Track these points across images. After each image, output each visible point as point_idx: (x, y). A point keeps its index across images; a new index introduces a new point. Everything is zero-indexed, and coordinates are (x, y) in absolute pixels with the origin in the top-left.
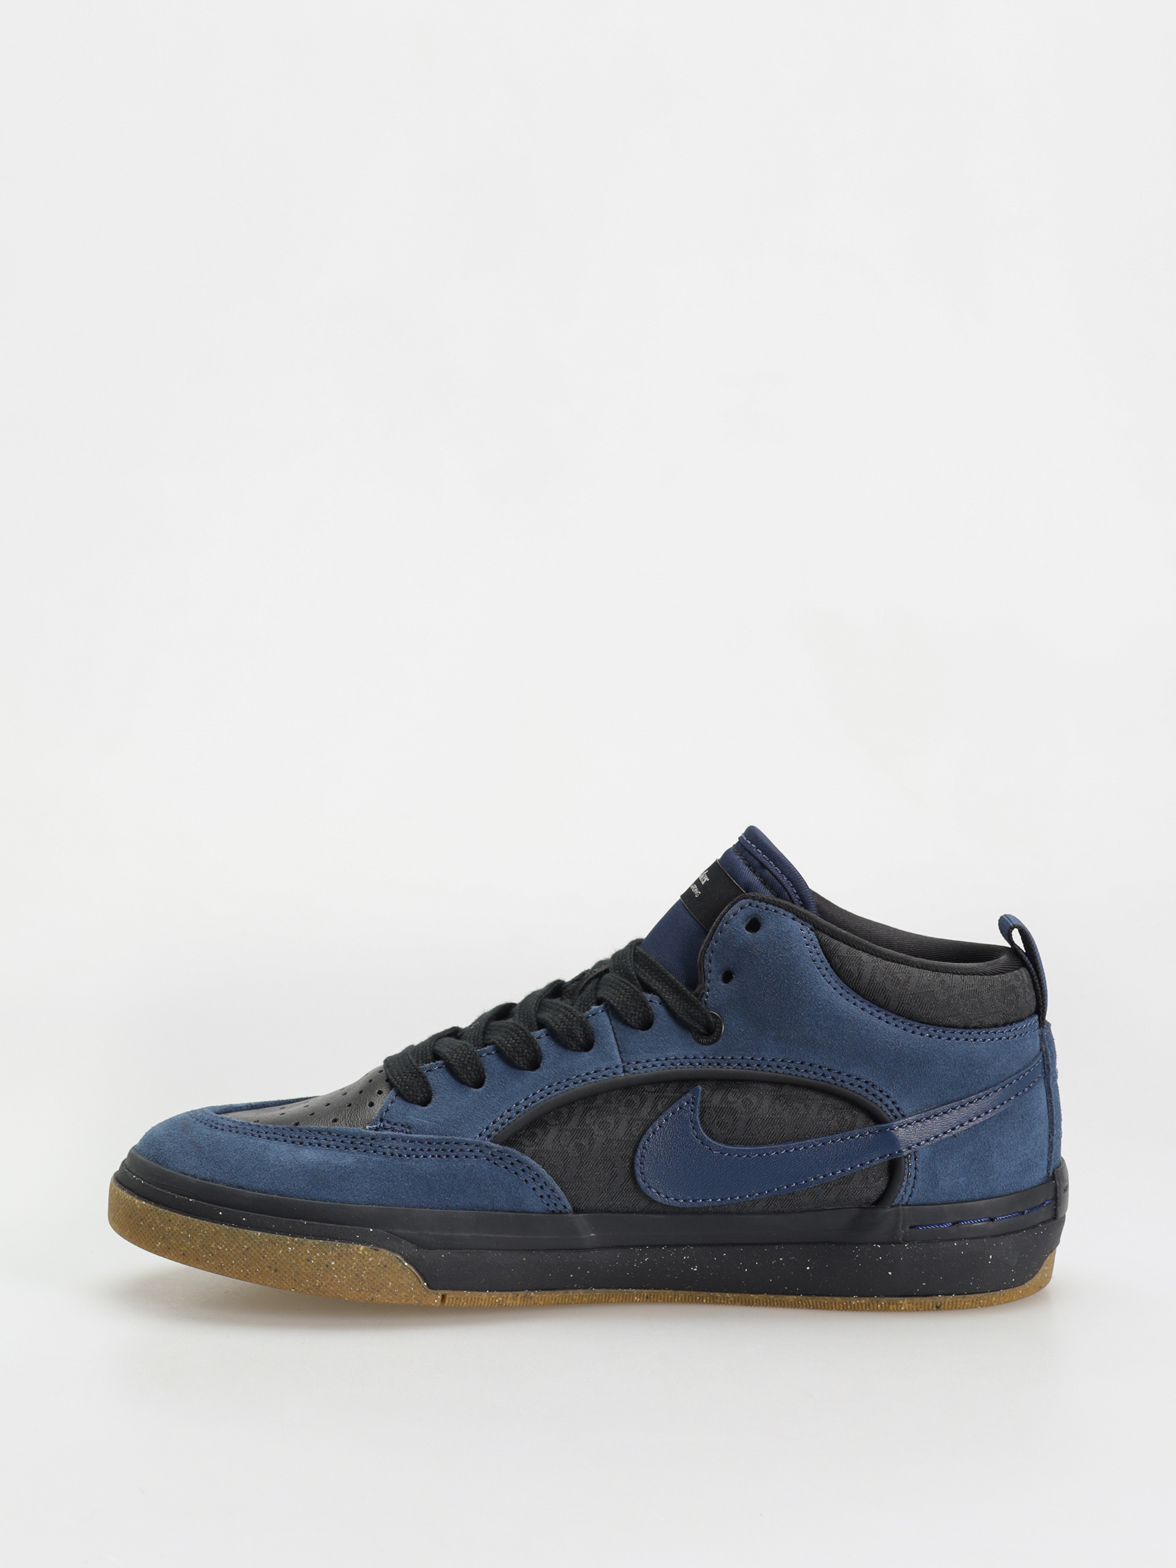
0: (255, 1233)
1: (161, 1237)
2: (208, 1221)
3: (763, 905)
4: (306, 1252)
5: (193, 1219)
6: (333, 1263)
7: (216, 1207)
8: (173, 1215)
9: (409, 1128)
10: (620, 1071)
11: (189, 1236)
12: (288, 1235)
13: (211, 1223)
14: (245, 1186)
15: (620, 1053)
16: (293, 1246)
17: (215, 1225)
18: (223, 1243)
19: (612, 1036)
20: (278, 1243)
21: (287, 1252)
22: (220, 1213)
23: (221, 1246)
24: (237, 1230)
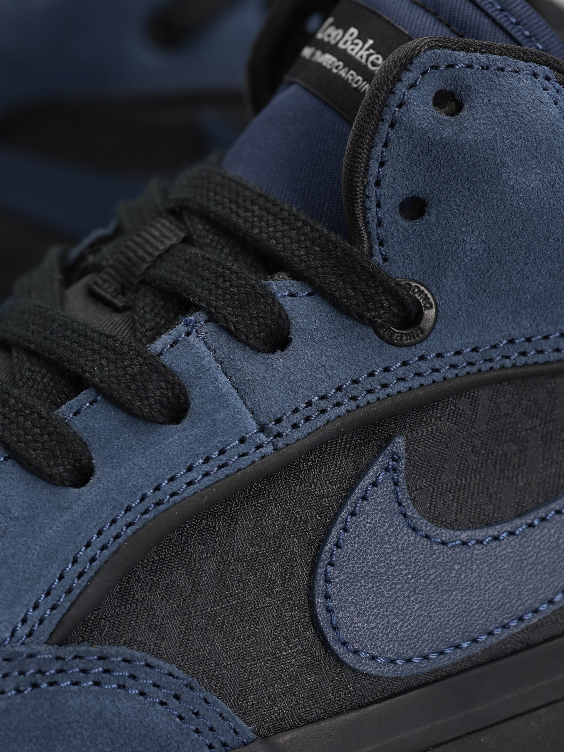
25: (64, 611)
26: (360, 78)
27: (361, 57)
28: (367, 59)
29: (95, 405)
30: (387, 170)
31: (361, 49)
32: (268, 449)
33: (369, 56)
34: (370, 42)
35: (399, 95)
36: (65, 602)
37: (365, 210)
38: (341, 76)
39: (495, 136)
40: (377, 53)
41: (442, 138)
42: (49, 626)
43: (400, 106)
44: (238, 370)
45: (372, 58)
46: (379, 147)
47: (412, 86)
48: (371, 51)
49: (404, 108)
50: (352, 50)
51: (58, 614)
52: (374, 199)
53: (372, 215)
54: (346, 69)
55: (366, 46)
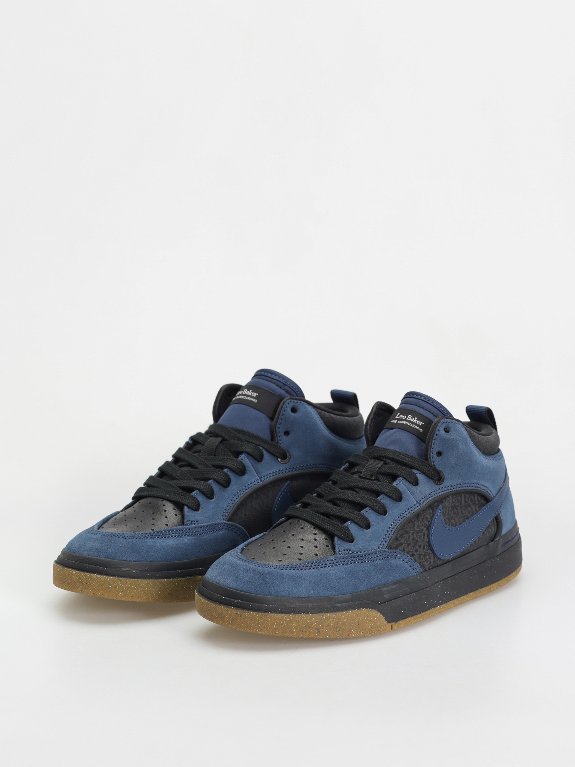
0: (164, 580)
1: (121, 591)
2: (144, 579)
3: (295, 401)
4: (182, 584)
5: (137, 580)
6: (191, 586)
7: (146, 573)
8: (128, 580)
9: (197, 522)
10: (259, 481)
11: (136, 587)
12: (175, 578)
13: (146, 580)
14: (153, 561)
15: (257, 473)
16: (178, 582)
17: (147, 580)
18: (151, 588)
19: (252, 468)
20: (172, 583)
21: (176, 585)
22: (148, 575)
23: (150, 589)
24: (157, 580)
25: (388, 542)
26: (416, 426)
27: (415, 421)
28: (417, 422)
29: (384, 498)
30: (435, 445)
31: (414, 420)
32: (420, 507)
33: (417, 421)
34: (416, 418)
35: (438, 428)
36: (388, 540)
37: (430, 454)
38: (411, 426)
39: (457, 438)
40: (419, 420)
41: (447, 438)
42: (386, 545)
43: (438, 431)
44: (411, 490)
45: (418, 422)
46: (434, 440)
47: (440, 427)
48: (417, 420)
49: (439, 432)
50: (412, 420)
51: (387, 542)
52: (432, 452)
53: (431, 456)
54: (412, 424)
55: (416, 419)
